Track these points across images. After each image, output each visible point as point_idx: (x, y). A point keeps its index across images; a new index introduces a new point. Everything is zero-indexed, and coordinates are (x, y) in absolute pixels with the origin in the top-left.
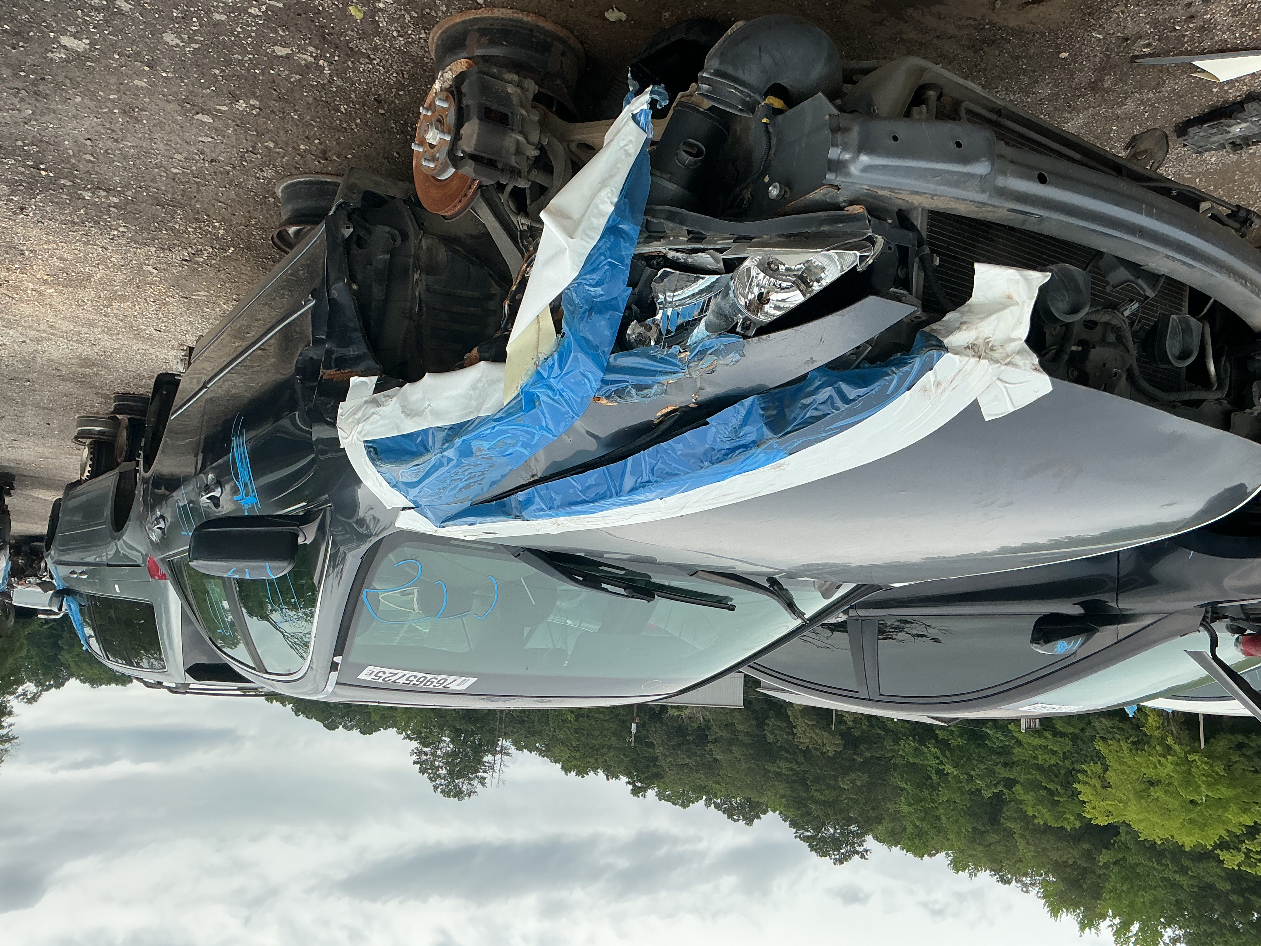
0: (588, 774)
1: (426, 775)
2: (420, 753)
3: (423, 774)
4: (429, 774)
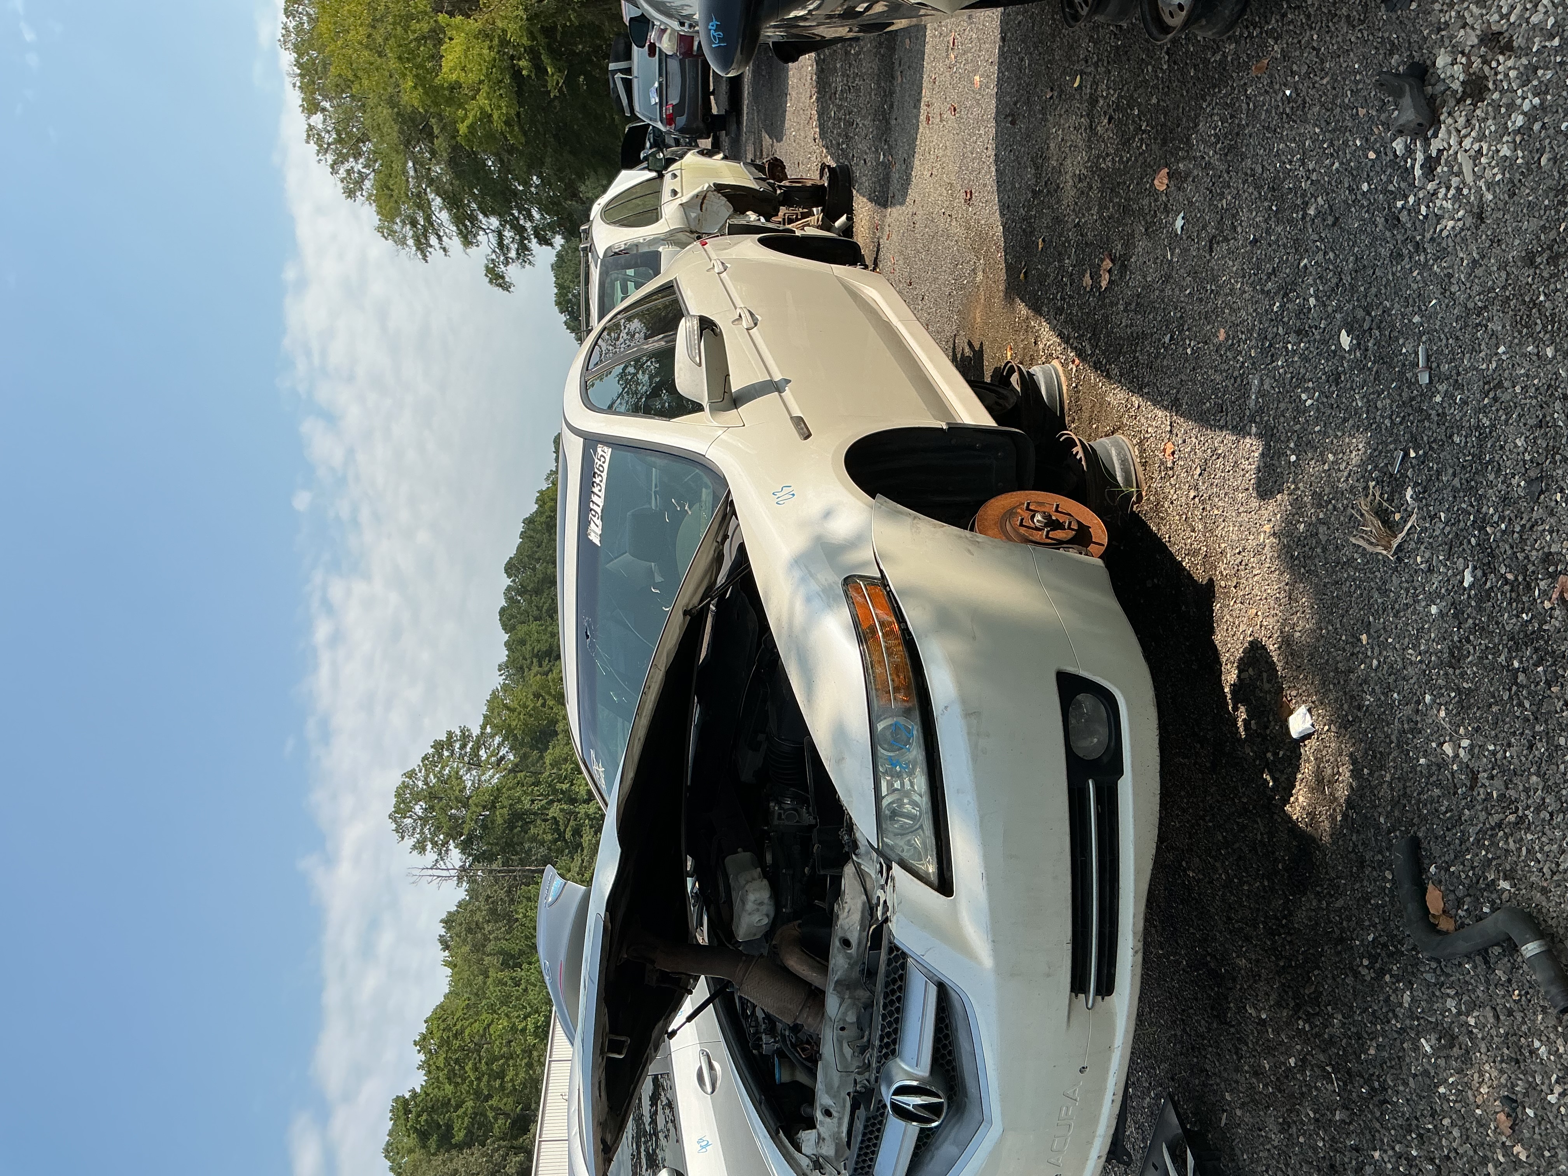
0: (419, 1051)
1: (431, 751)
2: (465, 736)
3: (432, 747)
4: (434, 756)
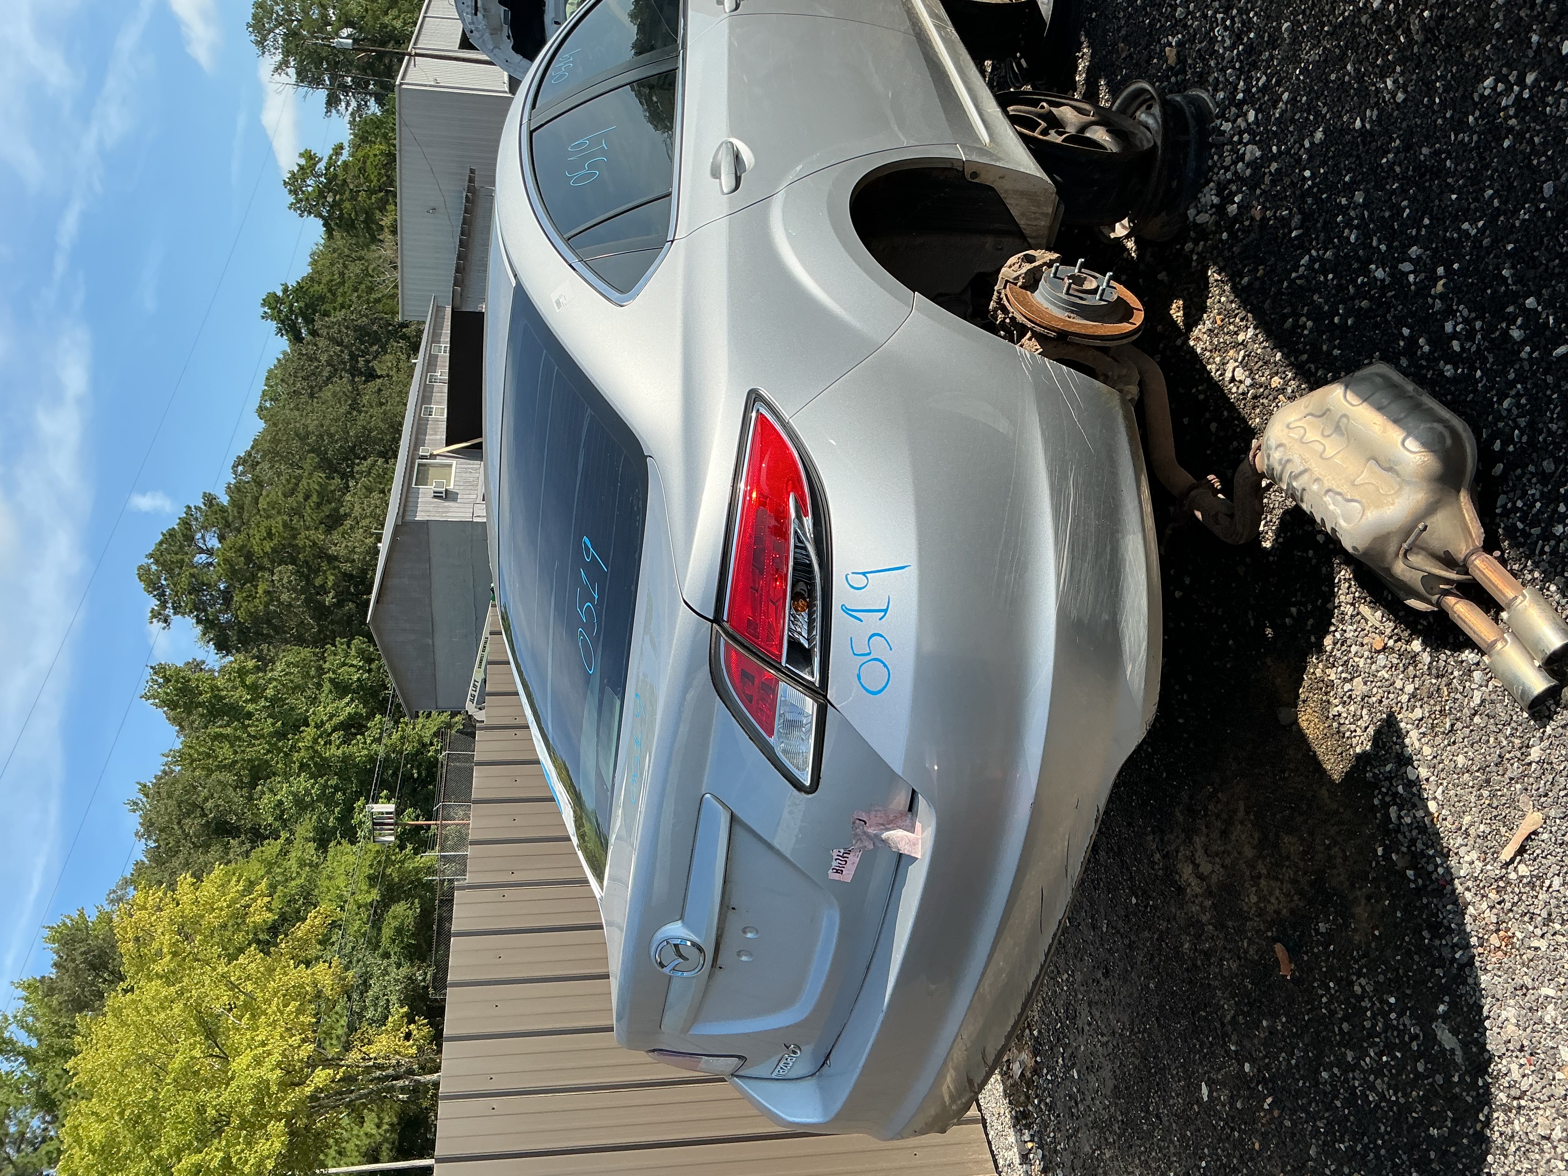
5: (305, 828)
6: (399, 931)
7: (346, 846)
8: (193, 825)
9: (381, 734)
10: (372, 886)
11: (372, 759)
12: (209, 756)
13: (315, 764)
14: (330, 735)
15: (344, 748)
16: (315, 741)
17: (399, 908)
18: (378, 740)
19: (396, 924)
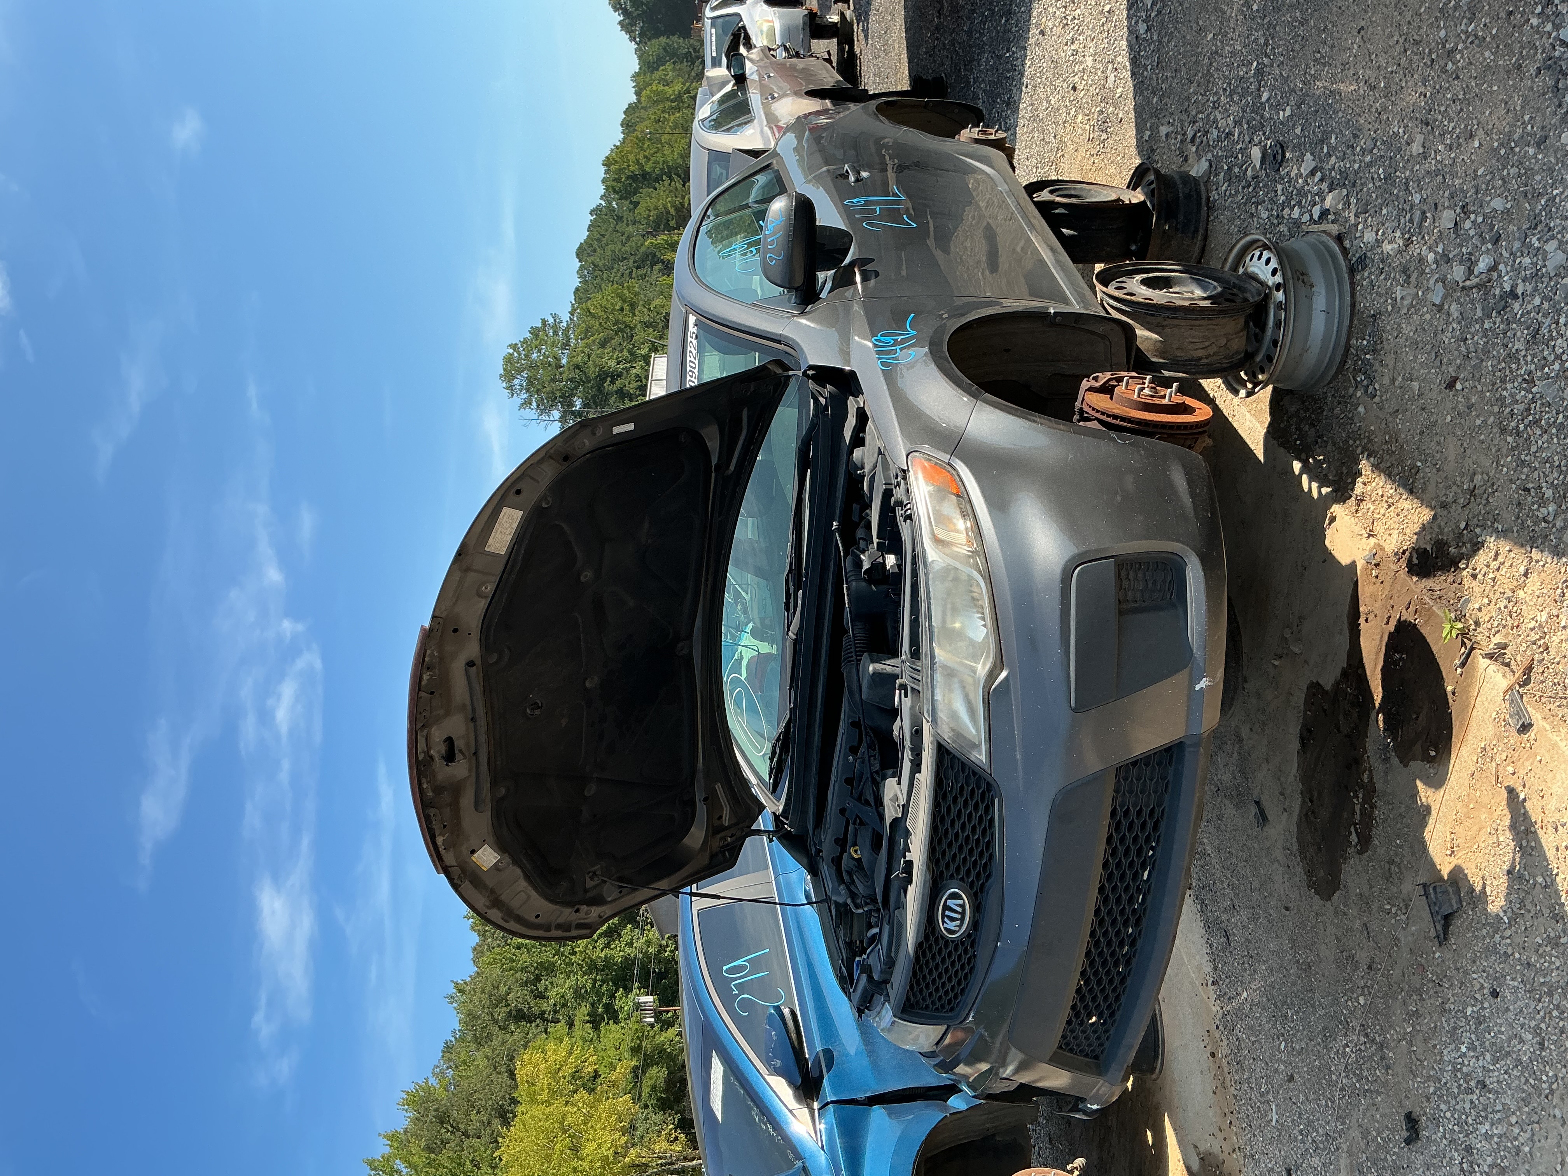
5: (582, 1013)
6: (654, 1088)
7: (613, 1026)
8: (501, 1013)
9: (632, 939)
10: (633, 1055)
11: (625, 958)
12: (512, 961)
13: (587, 963)
14: (596, 941)
15: (606, 951)
16: (586, 947)
17: (653, 1071)
18: (630, 944)
19: (650, 1083)
